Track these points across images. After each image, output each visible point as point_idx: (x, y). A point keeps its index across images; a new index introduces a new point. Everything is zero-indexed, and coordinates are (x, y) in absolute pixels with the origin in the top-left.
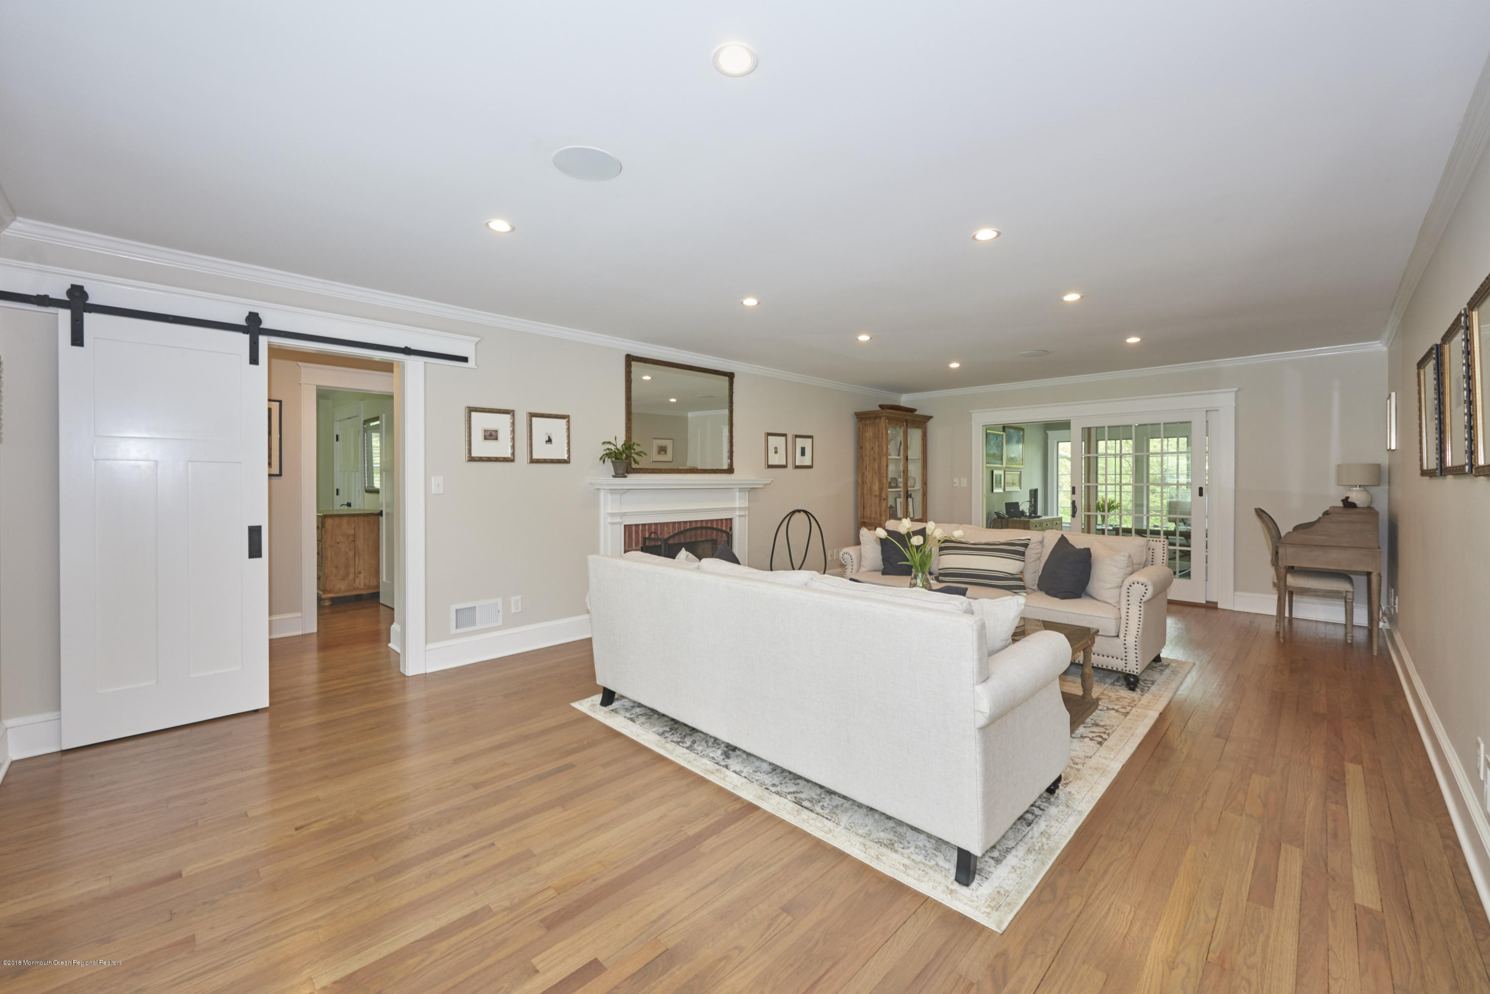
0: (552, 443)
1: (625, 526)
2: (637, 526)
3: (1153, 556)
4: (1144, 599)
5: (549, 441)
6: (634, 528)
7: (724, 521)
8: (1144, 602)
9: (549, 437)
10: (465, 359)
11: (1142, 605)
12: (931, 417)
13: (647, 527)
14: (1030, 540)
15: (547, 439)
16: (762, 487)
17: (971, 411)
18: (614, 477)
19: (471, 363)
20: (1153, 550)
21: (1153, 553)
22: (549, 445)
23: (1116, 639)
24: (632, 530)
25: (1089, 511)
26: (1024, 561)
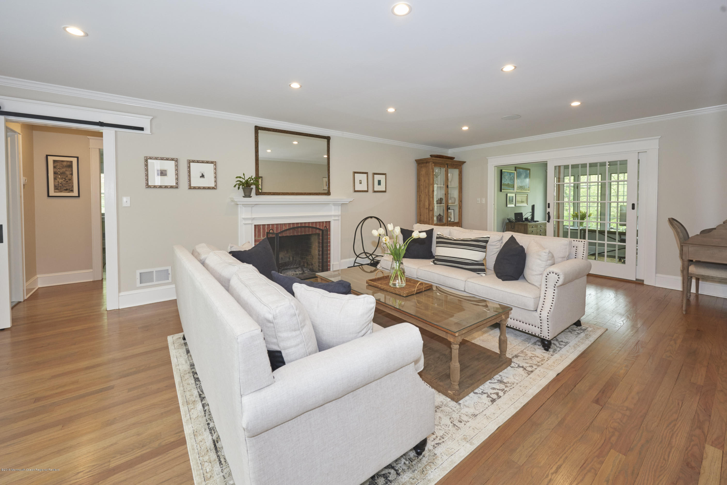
0: (204, 178)
1: (255, 226)
2: (264, 225)
3: (576, 251)
4: (557, 285)
5: (203, 176)
6: (261, 227)
7: (325, 223)
8: (557, 287)
9: (202, 174)
10: (142, 129)
11: (555, 289)
12: (465, 162)
13: (271, 226)
14: (489, 238)
15: (201, 175)
16: (348, 203)
17: (487, 158)
18: (244, 197)
19: (147, 131)
20: (577, 247)
21: (576, 249)
22: (202, 179)
23: (534, 313)
24: (261, 228)
25: (559, 218)
26: (485, 252)
